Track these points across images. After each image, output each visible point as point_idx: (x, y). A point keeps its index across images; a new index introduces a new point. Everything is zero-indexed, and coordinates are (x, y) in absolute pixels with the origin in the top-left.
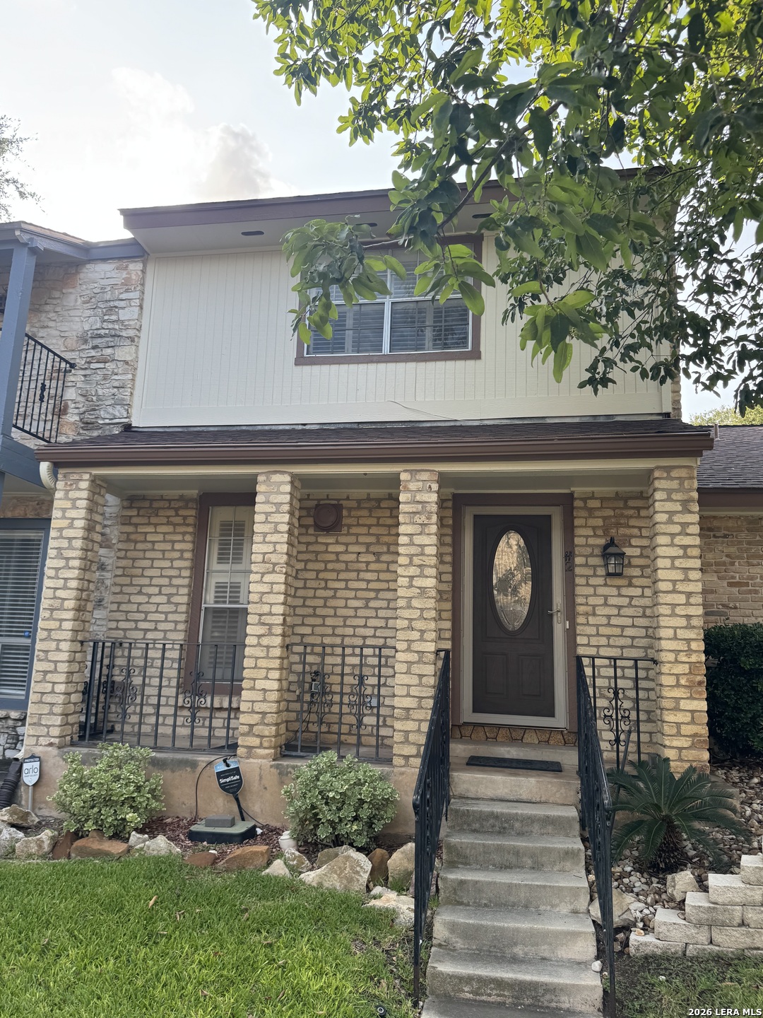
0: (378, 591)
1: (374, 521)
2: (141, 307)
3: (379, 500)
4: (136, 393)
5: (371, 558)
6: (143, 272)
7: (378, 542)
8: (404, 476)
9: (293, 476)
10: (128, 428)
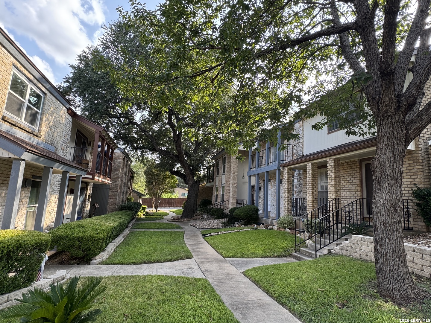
0: (345, 185)
1: (343, 169)
2: (303, 130)
3: (344, 163)
4: (304, 148)
5: (343, 178)
6: (303, 123)
7: (344, 174)
8: (328, 160)
9: (312, 163)
10: (303, 155)
